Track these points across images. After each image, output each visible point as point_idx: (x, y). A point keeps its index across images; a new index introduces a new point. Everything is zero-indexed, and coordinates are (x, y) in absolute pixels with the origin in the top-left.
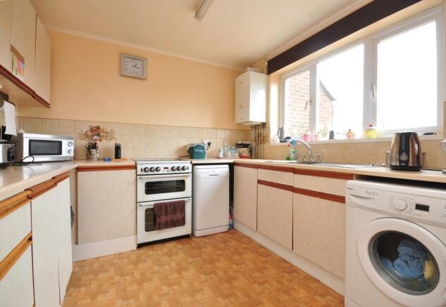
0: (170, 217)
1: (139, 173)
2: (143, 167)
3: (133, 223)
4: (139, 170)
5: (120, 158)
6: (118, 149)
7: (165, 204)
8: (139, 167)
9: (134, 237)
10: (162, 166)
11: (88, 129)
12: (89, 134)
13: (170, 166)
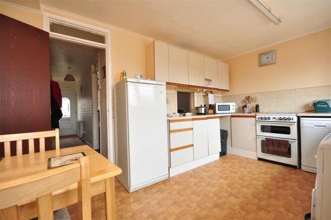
0: (276, 149)
1: (257, 120)
2: (260, 117)
3: (255, 146)
4: (257, 118)
5: (259, 112)
6: (257, 106)
7: (272, 140)
8: (257, 117)
9: (255, 153)
10: (271, 117)
11: (244, 98)
12: (245, 100)
13: (277, 117)
